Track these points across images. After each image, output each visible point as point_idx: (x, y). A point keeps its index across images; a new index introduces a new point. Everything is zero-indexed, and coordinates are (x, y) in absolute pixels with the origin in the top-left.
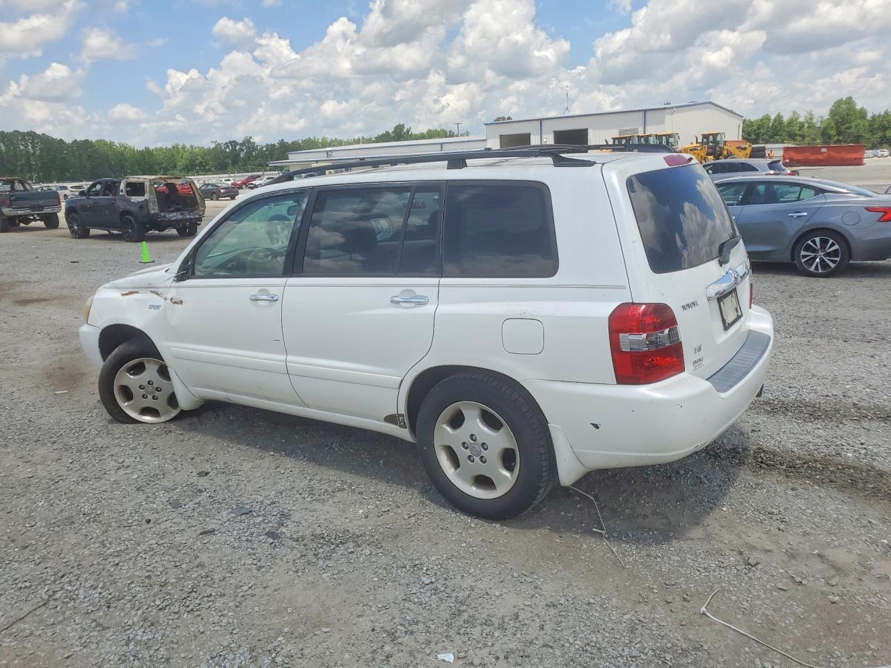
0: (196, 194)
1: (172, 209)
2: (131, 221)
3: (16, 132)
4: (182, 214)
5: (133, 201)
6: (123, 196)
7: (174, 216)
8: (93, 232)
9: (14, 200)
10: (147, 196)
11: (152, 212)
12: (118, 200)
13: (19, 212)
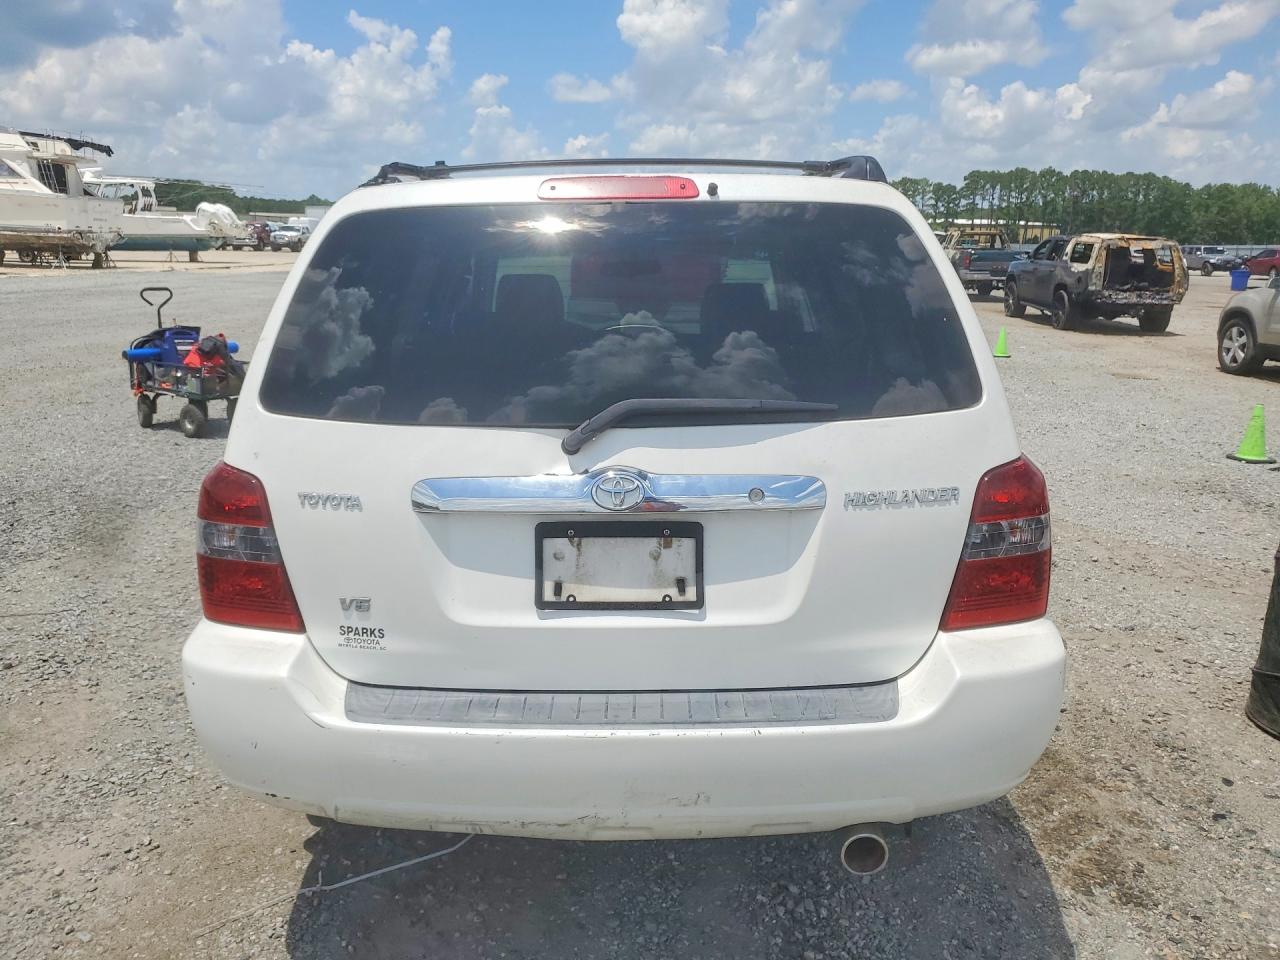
0: (1177, 266)
1: (1126, 287)
2: (1063, 299)
3: (1130, 174)
4: (1139, 296)
5: (1073, 269)
6: (1066, 261)
7: (1126, 298)
8: (1030, 310)
9: (976, 260)
10: (1089, 265)
11: (1092, 288)
12: (1058, 268)
13: (976, 276)
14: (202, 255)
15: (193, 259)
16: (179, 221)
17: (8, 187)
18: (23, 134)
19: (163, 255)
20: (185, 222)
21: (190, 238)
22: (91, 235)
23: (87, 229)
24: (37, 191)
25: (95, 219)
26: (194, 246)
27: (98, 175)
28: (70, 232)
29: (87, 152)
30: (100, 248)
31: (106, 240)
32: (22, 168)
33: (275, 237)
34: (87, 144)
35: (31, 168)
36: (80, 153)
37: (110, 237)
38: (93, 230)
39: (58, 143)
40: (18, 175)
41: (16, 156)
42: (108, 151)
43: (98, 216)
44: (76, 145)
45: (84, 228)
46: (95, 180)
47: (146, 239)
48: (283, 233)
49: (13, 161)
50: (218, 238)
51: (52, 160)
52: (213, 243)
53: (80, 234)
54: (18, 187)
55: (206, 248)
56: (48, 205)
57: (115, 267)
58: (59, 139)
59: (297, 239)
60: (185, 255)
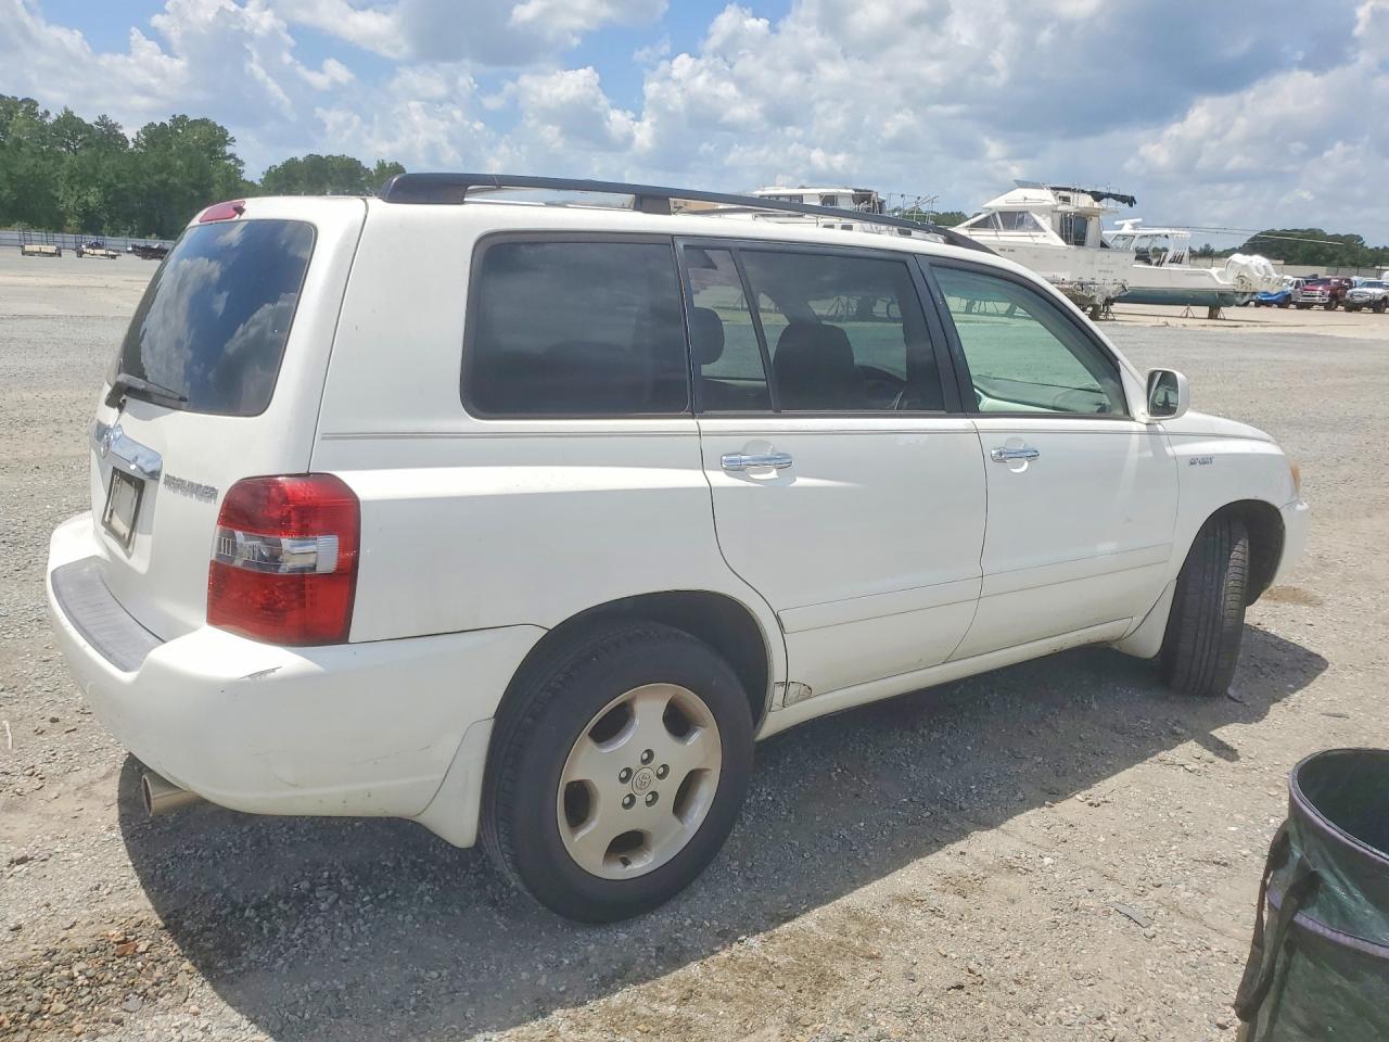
14: (1225, 312)
15: (1212, 316)
16: (1204, 274)
17: (1029, 240)
18: (1052, 188)
19: (1179, 310)
20: (1211, 276)
21: (1210, 293)
22: (1092, 286)
23: (1089, 280)
24: (1052, 243)
25: (1100, 271)
26: (1215, 302)
27: (1135, 226)
28: (1071, 283)
29: (1110, 204)
30: (1099, 300)
31: (1108, 292)
32: (1045, 222)
33: (1352, 295)
34: (1109, 196)
35: (1053, 222)
36: (1104, 203)
37: (1112, 290)
38: (1096, 281)
39: (1082, 196)
40: (1042, 230)
41: (1042, 211)
42: (1130, 201)
43: (1104, 268)
44: (1098, 196)
45: (1086, 279)
46: (1133, 232)
47: (1166, 292)
48: (1365, 289)
49: (1040, 215)
50: (1245, 294)
51: (1075, 213)
52: (1238, 299)
53: (1082, 285)
54: (1037, 240)
55: (1229, 304)
56: (1058, 257)
57: (1114, 320)
58: (1083, 192)
59: (1381, 298)
60: (1204, 311)
